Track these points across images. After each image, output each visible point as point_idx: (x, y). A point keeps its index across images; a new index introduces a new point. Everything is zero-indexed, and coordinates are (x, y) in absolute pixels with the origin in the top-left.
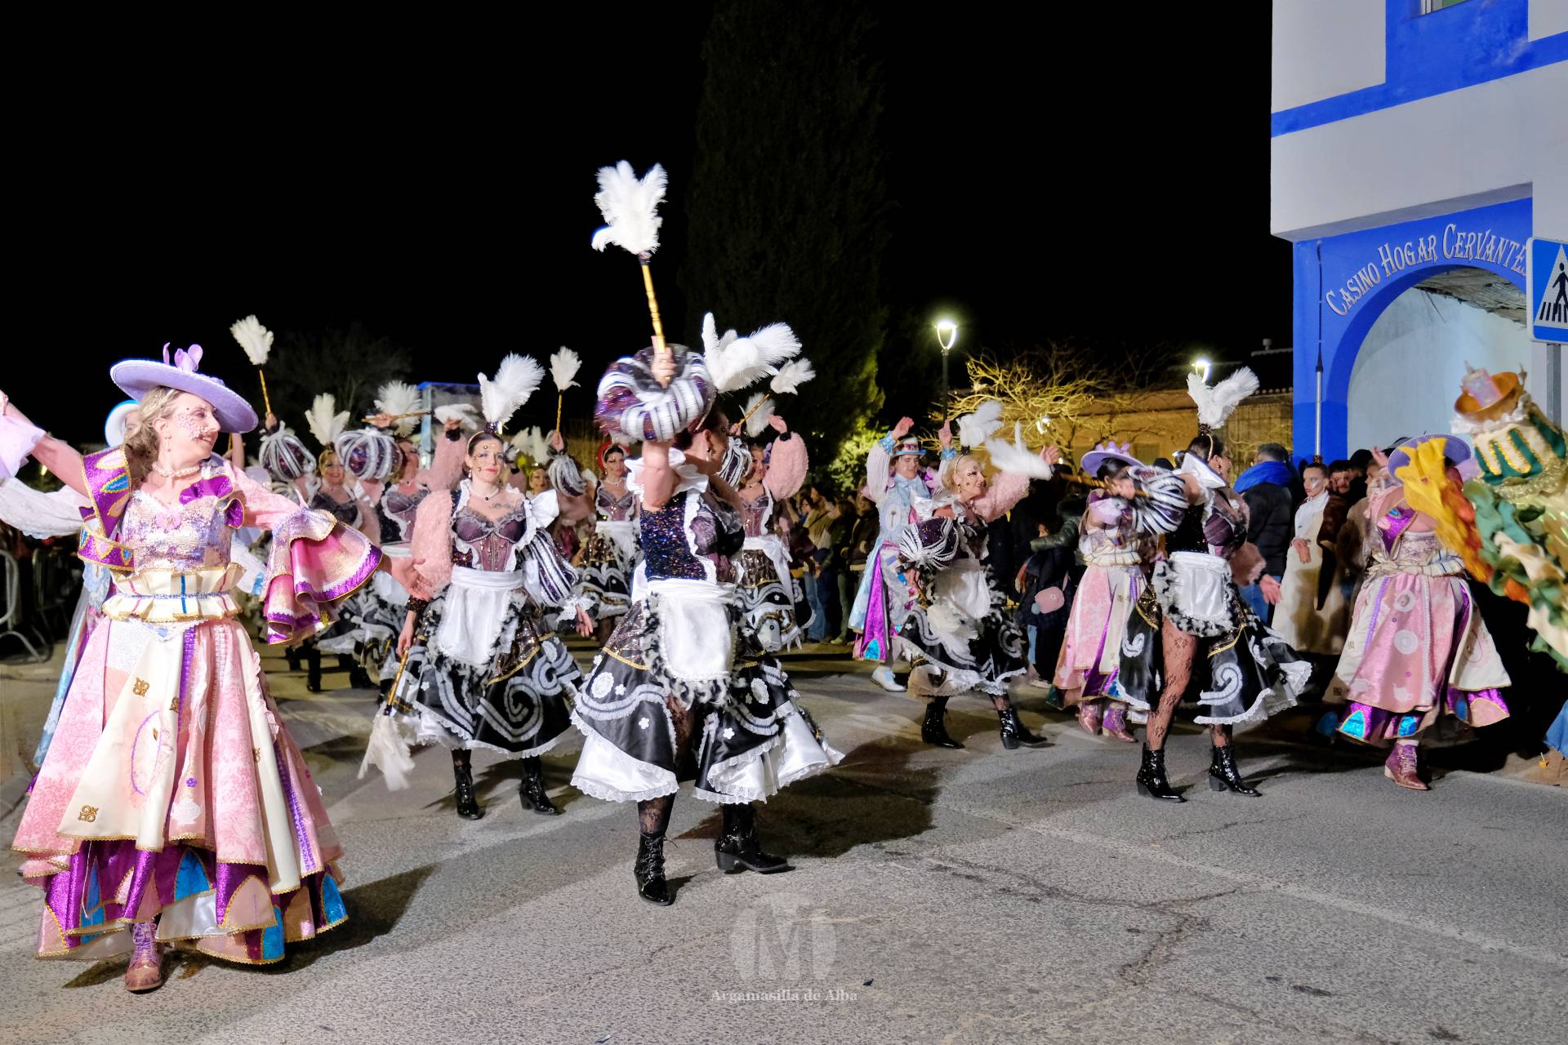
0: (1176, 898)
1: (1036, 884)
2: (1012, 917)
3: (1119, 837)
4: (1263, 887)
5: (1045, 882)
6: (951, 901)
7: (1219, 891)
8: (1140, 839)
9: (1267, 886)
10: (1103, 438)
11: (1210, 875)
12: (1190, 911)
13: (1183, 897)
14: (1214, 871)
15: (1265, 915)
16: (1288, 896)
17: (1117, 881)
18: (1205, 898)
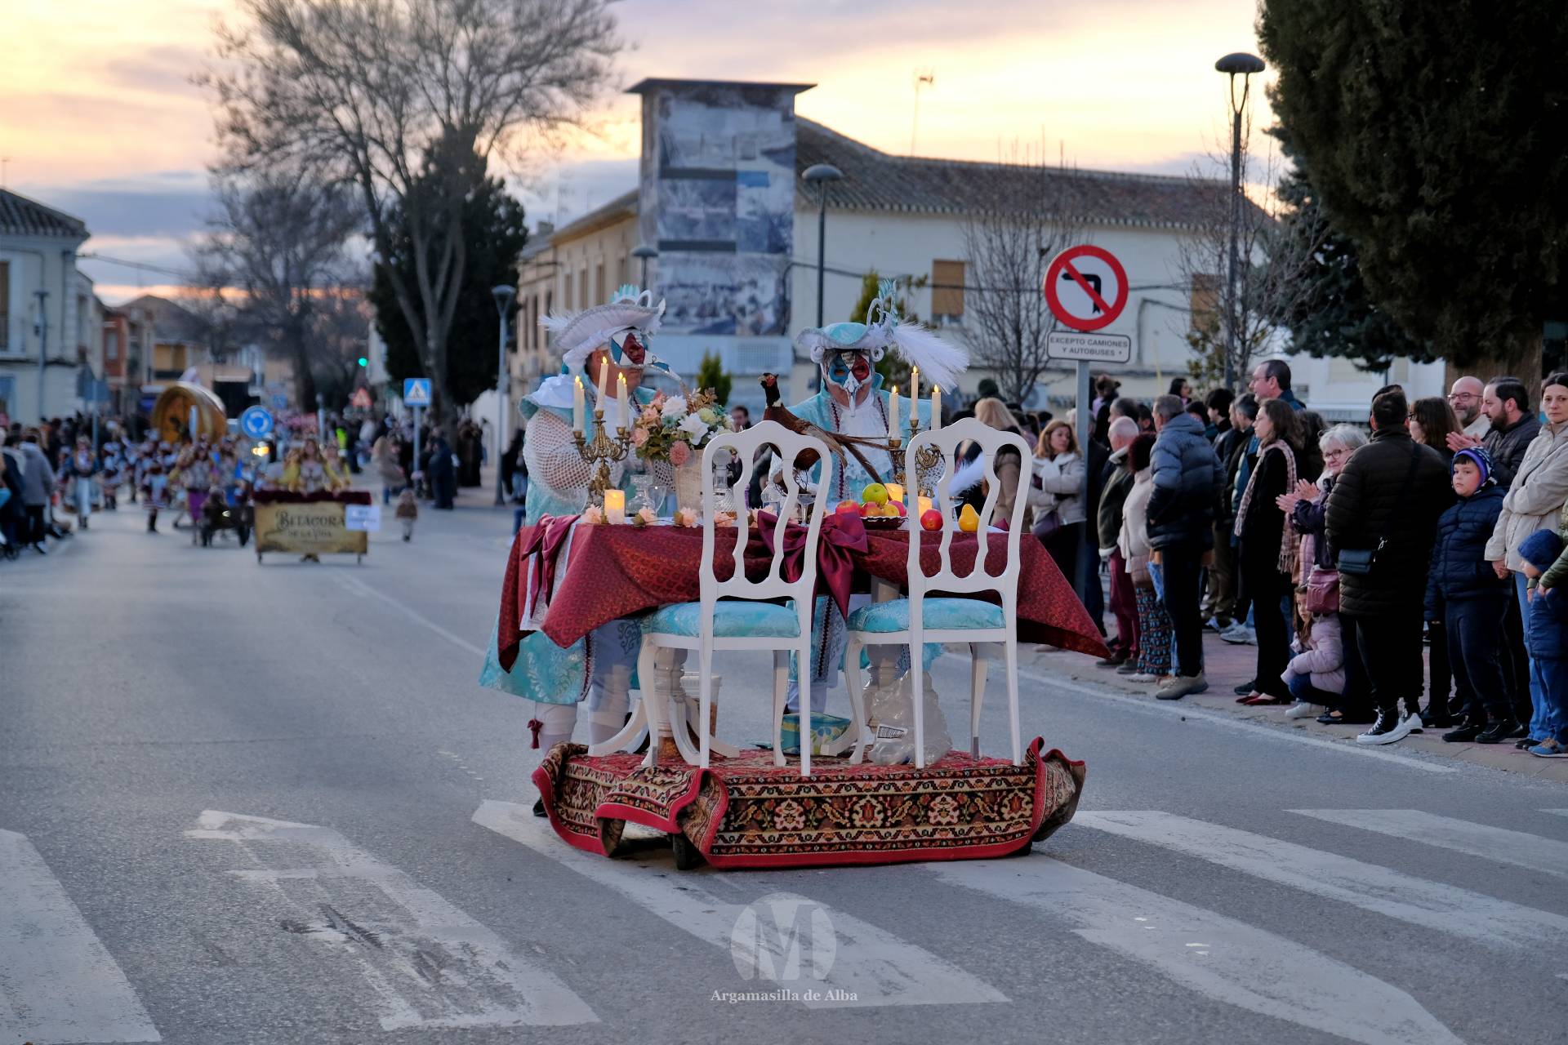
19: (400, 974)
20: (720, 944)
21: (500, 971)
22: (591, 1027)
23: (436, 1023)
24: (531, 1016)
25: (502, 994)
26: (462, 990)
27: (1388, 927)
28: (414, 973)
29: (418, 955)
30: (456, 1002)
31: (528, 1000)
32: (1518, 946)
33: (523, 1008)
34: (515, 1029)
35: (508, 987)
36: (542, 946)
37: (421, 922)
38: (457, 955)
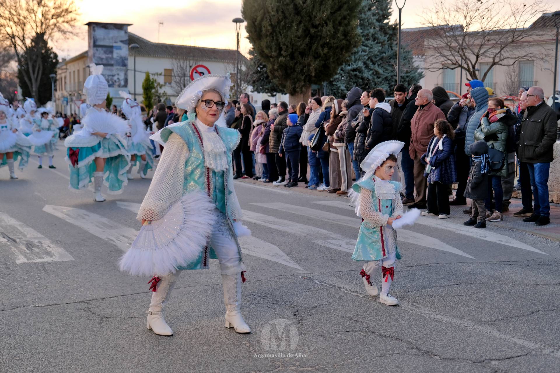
0: (494, 358)
1: (417, 349)
2: (400, 368)
3: (469, 320)
4: (544, 352)
5: (422, 348)
6: (368, 358)
7: (519, 354)
8: (481, 321)
9: (546, 351)
10: (494, 64)
11: (515, 343)
12: (500, 366)
13: (497, 357)
14: (519, 342)
15: (541, 369)
16: (557, 358)
17: (462, 346)
18: (509, 359)
19: (22, 249)
20: (106, 239)
21: (48, 248)
22: (72, 261)
23: (31, 261)
24: (56, 259)
25: (49, 254)
26: (38, 253)
27: (273, 231)
28: (25, 249)
29: (27, 244)
30: (36, 256)
31: (55, 255)
32: (303, 234)
33: (54, 257)
34: (52, 262)
35: (50, 252)
36: (60, 241)
37: (28, 236)
38: (37, 244)
